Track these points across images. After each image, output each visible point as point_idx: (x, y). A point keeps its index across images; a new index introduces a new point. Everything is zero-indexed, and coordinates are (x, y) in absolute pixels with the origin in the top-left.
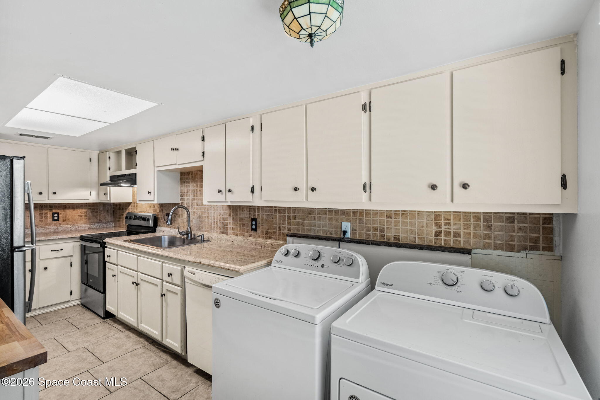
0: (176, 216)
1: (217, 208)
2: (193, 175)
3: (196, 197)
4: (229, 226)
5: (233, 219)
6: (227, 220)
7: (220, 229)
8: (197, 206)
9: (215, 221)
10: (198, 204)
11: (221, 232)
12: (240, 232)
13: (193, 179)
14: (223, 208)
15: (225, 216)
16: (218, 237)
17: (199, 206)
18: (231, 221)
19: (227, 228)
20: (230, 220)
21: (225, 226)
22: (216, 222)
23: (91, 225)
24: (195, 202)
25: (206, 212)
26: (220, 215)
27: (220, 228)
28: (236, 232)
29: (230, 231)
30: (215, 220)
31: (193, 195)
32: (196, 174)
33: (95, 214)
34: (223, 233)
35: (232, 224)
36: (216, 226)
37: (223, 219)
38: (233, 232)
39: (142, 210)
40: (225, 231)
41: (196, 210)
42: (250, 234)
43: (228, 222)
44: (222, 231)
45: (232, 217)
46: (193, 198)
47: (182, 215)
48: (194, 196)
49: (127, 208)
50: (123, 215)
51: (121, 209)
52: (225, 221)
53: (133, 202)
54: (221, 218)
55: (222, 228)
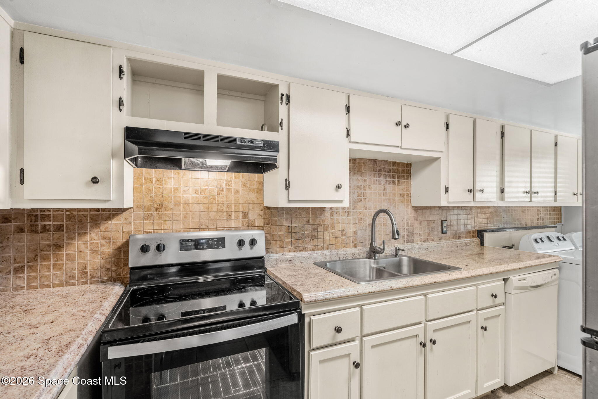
0: (317, 229)
1: (399, 211)
2: (357, 165)
3: (362, 197)
4: (414, 233)
5: (420, 223)
6: (413, 226)
8: (366, 210)
10: (366, 208)
11: (404, 241)
12: (428, 237)
13: (357, 170)
14: (407, 211)
15: (410, 221)
16: (409, 247)
17: (369, 210)
18: (418, 225)
19: (412, 235)
20: (416, 225)
21: (410, 233)
24: (361, 204)
25: (381, 218)
26: (402, 220)
28: (424, 238)
29: (416, 238)
31: (356, 194)
34: (408, 242)
35: (419, 229)
37: (408, 224)
38: (420, 238)
40: (410, 239)
41: (364, 215)
42: (440, 237)
43: (414, 227)
44: (406, 240)
45: (418, 222)
46: (357, 198)
47: (333, 225)
48: (360, 195)
49: (97, 226)
50: (59, 247)
51: (45, 229)
52: (410, 227)
53: (138, 206)
54: (405, 224)
55: (406, 237)
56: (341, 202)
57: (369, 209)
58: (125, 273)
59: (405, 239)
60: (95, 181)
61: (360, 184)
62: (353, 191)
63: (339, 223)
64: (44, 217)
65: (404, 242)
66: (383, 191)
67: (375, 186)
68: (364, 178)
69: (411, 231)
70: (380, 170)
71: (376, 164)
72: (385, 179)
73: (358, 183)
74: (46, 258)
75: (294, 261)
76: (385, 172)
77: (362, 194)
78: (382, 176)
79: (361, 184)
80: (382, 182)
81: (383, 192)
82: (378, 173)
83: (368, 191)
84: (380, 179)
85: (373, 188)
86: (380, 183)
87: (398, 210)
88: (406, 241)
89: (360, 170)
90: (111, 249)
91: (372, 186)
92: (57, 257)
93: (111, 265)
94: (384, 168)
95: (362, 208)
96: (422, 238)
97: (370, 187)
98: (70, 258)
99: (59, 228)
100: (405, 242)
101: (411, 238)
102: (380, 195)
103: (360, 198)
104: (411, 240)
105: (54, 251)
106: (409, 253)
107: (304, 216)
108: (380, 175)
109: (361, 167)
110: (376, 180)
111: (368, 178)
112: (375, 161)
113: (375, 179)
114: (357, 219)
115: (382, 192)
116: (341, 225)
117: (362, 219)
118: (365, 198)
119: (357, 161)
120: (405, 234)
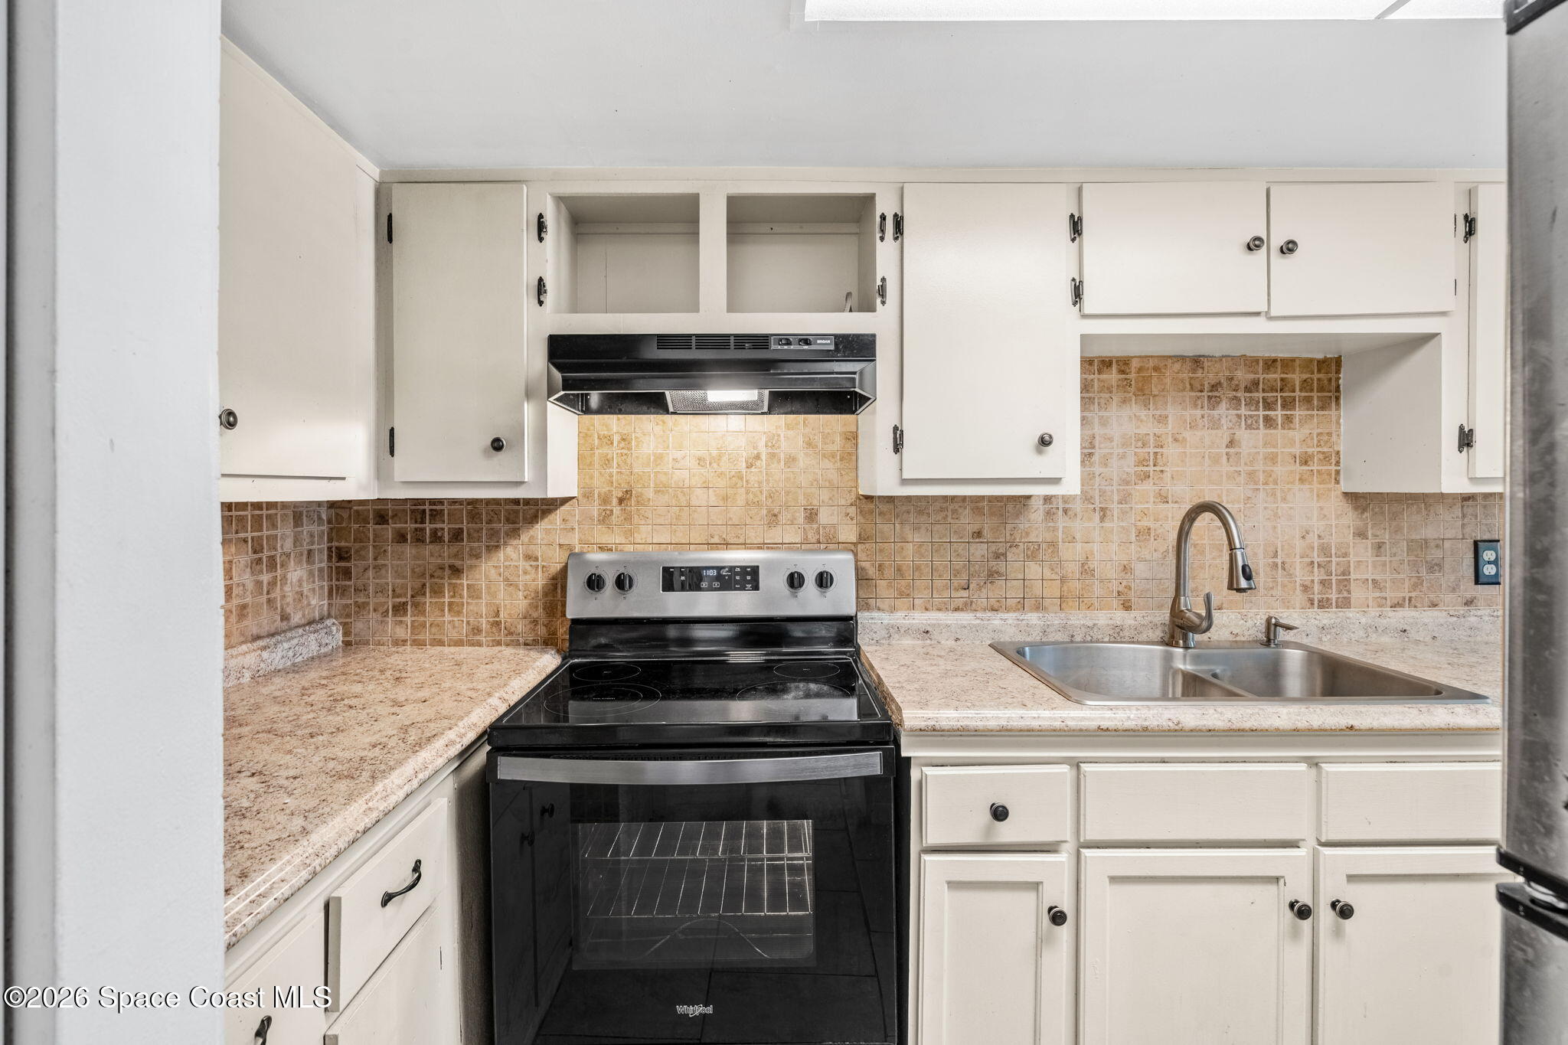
0: (1005, 555)
1: (1291, 508)
3: (1151, 468)
4: (1353, 576)
5: (1379, 547)
6: (1346, 555)
7: (1306, 588)
8: (1166, 506)
9: (1279, 561)
12: (1413, 594)
13: (1133, 389)
14: (1321, 508)
15: (1333, 541)
16: (1325, 622)
17: (1176, 505)
18: (1369, 554)
19: (1345, 584)
20: (1361, 553)
21: (1334, 578)
22: (1283, 563)
23: (265, 654)
24: (1148, 487)
26: (1303, 537)
27: (1303, 585)
28: (1393, 595)
29: (1357, 593)
30: (1276, 555)
31: (1131, 460)
32: (1156, 369)
33: (265, 578)
34: (1324, 604)
35: (1375, 567)
36: (1279, 580)
37: (1325, 550)
38: (1378, 594)
39: (696, 537)
40: (1334, 596)
41: (1156, 520)
42: (1468, 595)
43: (1352, 559)
44: (1316, 598)
45: (1369, 543)
46: (1132, 470)
47: (1053, 544)
48: (1142, 462)
49: (515, 533)
50: (456, 571)
51: (436, 537)
52: (1334, 559)
53: (588, 495)
54: (1313, 548)
55: (1317, 588)
56: (1056, 481)
57: (1176, 502)
58: (563, 632)
59: (1311, 596)
60: (497, 445)
61: (1143, 431)
62: (1121, 451)
63: (1073, 540)
64: (436, 515)
65: (1309, 605)
66: (1227, 447)
67: (1199, 433)
68: (1158, 413)
69: (1339, 572)
70: (1214, 387)
71: (1203, 368)
72: (1236, 412)
73: (1138, 427)
74: (438, 591)
75: (935, 634)
76: (1236, 390)
77: (1152, 458)
78: (1224, 405)
79: (1149, 428)
80: (1223, 421)
81: (1228, 450)
82: (1210, 394)
83: (1171, 451)
84: (1215, 413)
85: (1188, 439)
86: (1215, 425)
87: (1284, 505)
88: (1316, 602)
89: (1142, 390)
90: (540, 581)
91: (1187, 434)
92: (455, 590)
93: (539, 613)
94: (1231, 379)
95: (1152, 500)
96: (1383, 594)
97: (1180, 437)
98: (474, 593)
99: (457, 536)
100: (1312, 604)
101: (1340, 592)
102: (1216, 460)
103: (1145, 469)
104: (1340, 600)
105: (449, 578)
106: (1324, 639)
107: (967, 521)
108: (1214, 401)
109: (1147, 380)
110: (1203, 417)
111: (1172, 411)
112: (1197, 361)
113: (1199, 412)
114: (1134, 530)
115: (1224, 451)
116: (1079, 546)
117: (1149, 529)
118: (1162, 471)
119: (1135, 364)
120: (1313, 581)
